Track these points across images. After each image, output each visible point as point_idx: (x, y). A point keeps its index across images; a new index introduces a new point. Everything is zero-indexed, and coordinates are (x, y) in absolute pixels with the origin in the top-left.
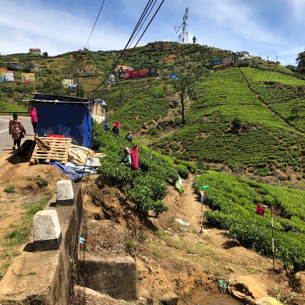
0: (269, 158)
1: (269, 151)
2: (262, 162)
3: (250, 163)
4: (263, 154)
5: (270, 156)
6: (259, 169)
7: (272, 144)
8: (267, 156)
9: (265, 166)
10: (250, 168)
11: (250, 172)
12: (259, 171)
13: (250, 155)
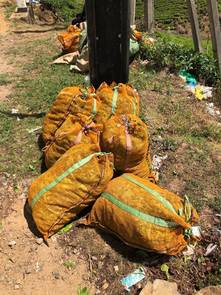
0: (175, 16)
1: (175, 9)
2: (169, 19)
3: (160, 19)
4: (171, 12)
5: (175, 14)
6: (166, 25)
7: (179, 3)
8: (174, 13)
9: (171, 22)
10: (160, 24)
11: (159, 27)
12: (166, 26)
13: (161, 12)
